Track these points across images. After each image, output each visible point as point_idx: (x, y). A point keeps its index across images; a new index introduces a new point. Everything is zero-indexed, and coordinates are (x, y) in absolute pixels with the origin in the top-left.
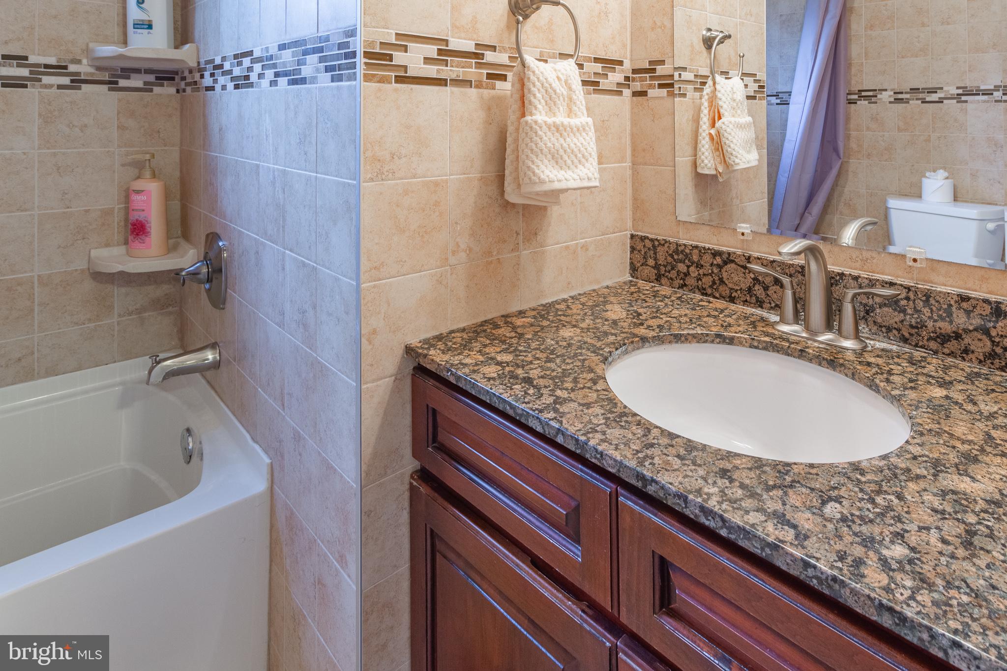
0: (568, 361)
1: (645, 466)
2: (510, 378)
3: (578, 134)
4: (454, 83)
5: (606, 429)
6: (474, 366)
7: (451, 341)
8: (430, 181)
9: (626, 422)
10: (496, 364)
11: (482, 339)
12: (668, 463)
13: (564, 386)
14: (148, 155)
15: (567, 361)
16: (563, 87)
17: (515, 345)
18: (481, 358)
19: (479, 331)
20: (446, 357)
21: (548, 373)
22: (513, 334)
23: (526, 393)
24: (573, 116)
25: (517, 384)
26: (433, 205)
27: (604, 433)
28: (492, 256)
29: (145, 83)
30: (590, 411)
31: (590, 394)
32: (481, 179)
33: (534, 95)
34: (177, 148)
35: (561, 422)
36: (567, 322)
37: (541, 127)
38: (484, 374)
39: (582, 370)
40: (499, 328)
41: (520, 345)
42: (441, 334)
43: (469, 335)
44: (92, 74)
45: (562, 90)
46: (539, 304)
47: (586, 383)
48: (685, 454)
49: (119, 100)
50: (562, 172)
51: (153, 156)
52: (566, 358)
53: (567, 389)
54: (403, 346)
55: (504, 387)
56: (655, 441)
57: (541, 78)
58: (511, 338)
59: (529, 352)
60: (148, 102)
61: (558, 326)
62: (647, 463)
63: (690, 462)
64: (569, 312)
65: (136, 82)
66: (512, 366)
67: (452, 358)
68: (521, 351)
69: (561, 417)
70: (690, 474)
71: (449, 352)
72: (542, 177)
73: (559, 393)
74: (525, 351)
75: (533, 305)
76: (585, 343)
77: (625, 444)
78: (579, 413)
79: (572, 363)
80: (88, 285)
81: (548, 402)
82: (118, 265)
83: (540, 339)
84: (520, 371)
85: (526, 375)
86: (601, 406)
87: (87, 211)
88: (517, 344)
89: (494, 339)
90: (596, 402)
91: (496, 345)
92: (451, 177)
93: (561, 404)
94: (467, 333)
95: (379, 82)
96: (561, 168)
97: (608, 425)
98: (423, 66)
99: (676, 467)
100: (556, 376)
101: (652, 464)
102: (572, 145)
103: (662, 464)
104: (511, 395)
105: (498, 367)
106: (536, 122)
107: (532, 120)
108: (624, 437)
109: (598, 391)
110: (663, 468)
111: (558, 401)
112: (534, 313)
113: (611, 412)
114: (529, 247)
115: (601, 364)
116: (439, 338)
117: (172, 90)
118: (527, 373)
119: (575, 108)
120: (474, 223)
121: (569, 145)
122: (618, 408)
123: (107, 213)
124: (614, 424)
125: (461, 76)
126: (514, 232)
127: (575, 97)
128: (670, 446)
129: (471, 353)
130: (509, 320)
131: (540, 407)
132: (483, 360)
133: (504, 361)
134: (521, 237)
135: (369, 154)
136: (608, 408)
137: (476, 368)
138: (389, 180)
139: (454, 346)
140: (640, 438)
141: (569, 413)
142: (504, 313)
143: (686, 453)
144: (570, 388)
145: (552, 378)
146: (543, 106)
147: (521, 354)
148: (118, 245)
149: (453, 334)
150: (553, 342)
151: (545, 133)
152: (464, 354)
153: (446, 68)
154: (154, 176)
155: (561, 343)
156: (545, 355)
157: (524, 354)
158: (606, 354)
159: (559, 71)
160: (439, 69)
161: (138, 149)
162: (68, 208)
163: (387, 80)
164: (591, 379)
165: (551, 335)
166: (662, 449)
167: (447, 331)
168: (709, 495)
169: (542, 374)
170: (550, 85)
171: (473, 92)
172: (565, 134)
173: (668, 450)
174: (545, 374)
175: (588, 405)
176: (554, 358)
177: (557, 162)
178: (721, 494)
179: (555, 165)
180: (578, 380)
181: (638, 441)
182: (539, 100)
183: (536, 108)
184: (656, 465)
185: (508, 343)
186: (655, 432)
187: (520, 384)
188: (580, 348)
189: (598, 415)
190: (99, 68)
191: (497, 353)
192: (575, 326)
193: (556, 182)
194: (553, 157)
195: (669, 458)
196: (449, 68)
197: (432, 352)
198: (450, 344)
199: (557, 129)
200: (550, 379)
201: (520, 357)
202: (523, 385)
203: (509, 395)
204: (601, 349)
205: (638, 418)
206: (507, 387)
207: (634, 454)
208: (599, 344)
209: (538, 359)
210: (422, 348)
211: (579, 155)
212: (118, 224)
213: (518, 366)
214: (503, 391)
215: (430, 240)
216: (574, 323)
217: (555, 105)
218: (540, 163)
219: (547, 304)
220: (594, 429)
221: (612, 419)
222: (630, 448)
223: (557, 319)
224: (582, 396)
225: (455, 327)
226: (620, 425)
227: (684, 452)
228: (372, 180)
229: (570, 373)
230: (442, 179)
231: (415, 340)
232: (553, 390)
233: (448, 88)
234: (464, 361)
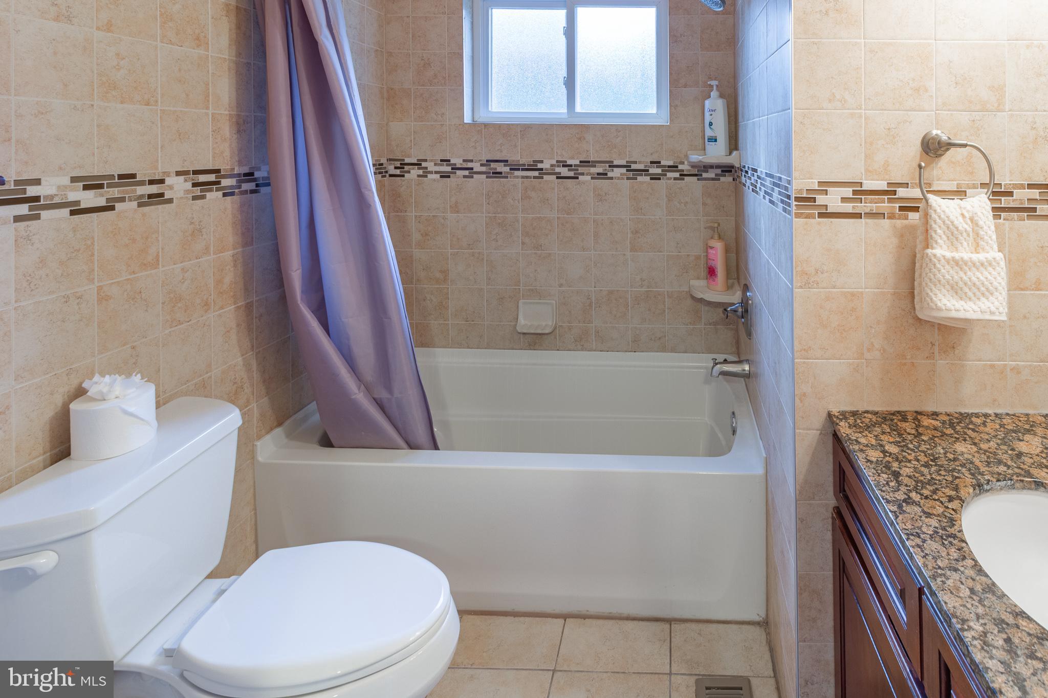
0: (943, 473)
1: (936, 580)
2: (884, 467)
3: (981, 268)
4: (867, 215)
5: (928, 539)
6: (864, 446)
7: (861, 419)
8: (848, 292)
9: (951, 543)
10: (881, 452)
11: (885, 426)
12: (958, 589)
13: (922, 491)
14: (716, 224)
15: (940, 472)
16: (967, 224)
17: (908, 442)
18: (874, 442)
19: (888, 418)
20: (849, 431)
21: (917, 475)
22: (913, 432)
23: (887, 483)
24: (981, 250)
25: (886, 473)
26: (850, 311)
27: (924, 541)
28: (906, 359)
29: (716, 175)
30: (927, 520)
31: (938, 508)
32: (895, 293)
33: (935, 231)
34: (733, 218)
35: (897, 517)
36: (970, 437)
37: (939, 261)
38: (867, 455)
39: (948, 485)
40: (905, 421)
41: (912, 443)
42: (858, 411)
43: (878, 419)
44: (689, 170)
45: (966, 226)
46: (958, 411)
47: (941, 497)
48: (979, 591)
49: (703, 186)
50: (962, 303)
51: (719, 225)
52: (942, 469)
53: (922, 495)
54: (826, 411)
55: (875, 471)
56: (962, 569)
57: (942, 216)
58: (909, 434)
59: (914, 452)
60: (718, 187)
61: (958, 438)
62: (939, 580)
63: (978, 598)
64: (982, 428)
65: (711, 174)
66: (892, 458)
67: (852, 434)
68: (908, 449)
69: (900, 513)
70: (969, 606)
71: (854, 428)
72: (939, 304)
73: (913, 495)
74: (912, 450)
75: (950, 410)
76: (972, 463)
77: (934, 558)
78: (917, 517)
79: (944, 476)
80: (689, 301)
81: (899, 498)
82: (700, 294)
83: (933, 444)
84: (895, 465)
85: (898, 470)
86: (940, 521)
87: (688, 255)
88: (910, 441)
89: (894, 430)
90: (939, 516)
91: (893, 435)
92: (866, 290)
93: (908, 503)
94: (877, 417)
95: (806, 218)
96: (961, 299)
97: (932, 538)
98: (840, 204)
99: (961, 595)
100: (921, 481)
101: (944, 582)
102: (974, 279)
103: (951, 587)
104: (875, 480)
105: (881, 454)
106: (935, 256)
107: (931, 253)
108: (938, 552)
109: (947, 508)
110: (950, 590)
111: (908, 501)
112: (946, 418)
113: (944, 529)
114: (946, 358)
115: (970, 487)
116: (854, 414)
117: (731, 179)
118: (900, 468)
119: (982, 243)
120: (887, 329)
121: (970, 278)
122: (953, 529)
123: (698, 258)
124: (938, 539)
125: (874, 210)
126: (929, 342)
127: (982, 233)
128: (972, 578)
129: (869, 435)
130: (919, 417)
131: (890, 499)
132: (874, 444)
133: (889, 451)
134: (936, 348)
135: (799, 269)
136: (944, 525)
137: (864, 448)
138: (814, 288)
139: (860, 424)
140: (951, 560)
141: (909, 513)
142: (918, 409)
143: (981, 591)
144: (925, 495)
145: (917, 482)
146: (944, 241)
147: (907, 451)
148: (704, 279)
149: (866, 414)
150: (942, 451)
151: (943, 266)
152: (864, 434)
153: (861, 205)
154: (720, 238)
155: (948, 455)
156: (926, 459)
157: (910, 452)
158: (982, 480)
159: (965, 208)
160: (855, 206)
161: (713, 218)
162: (679, 252)
163: (812, 216)
164: (949, 496)
165: (944, 444)
166: (962, 577)
167: (864, 410)
168: (970, 628)
169: (912, 474)
170: (952, 222)
171: (886, 222)
172: (966, 268)
173: (967, 580)
174: (914, 475)
175: (929, 515)
176: (931, 465)
177: (956, 293)
178: (982, 633)
179: (954, 295)
180: (937, 492)
181: (947, 561)
182: (940, 236)
183: (936, 242)
184: (946, 585)
185: (904, 438)
186: (969, 562)
187: (888, 475)
188: (963, 465)
189: (931, 526)
190: (693, 167)
191: (889, 442)
192: (975, 444)
193: (953, 311)
194: (952, 288)
195: (962, 586)
196: (863, 204)
197: (842, 424)
198: (859, 421)
199: (957, 263)
200: (915, 481)
201: (904, 453)
202: (890, 476)
203: (874, 479)
204: (982, 474)
205: (964, 545)
206: (877, 473)
207: (935, 568)
208: (983, 469)
209: (918, 460)
210: (838, 417)
211: (983, 289)
212: (703, 265)
213: (897, 459)
214: (872, 475)
215: (848, 337)
216: (976, 441)
217: (957, 240)
218: (938, 292)
219: (965, 413)
220: (919, 534)
221: (940, 534)
222: (936, 562)
223: (964, 432)
224: (930, 506)
225: (870, 409)
226: (943, 542)
227: (980, 590)
228: (801, 287)
229: (936, 484)
230: (858, 291)
231: (836, 410)
232: (910, 491)
233: (863, 220)
234: (859, 440)
